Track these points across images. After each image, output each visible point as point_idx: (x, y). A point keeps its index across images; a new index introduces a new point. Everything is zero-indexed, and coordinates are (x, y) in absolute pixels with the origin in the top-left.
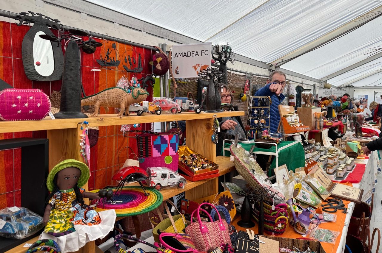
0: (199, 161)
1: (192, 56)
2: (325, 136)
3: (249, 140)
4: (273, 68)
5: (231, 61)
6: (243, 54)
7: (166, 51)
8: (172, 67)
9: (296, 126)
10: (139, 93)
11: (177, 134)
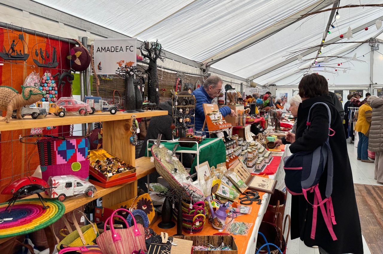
0: (115, 165)
1: (116, 51)
2: (247, 131)
3: (174, 139)
4: (204, 67)
5: (161, 58)
6: (174, 52)
7: (87, 45)
8: (94, 63)
9: (219, 123)
10: (31, 93)
11: (86, 137)
